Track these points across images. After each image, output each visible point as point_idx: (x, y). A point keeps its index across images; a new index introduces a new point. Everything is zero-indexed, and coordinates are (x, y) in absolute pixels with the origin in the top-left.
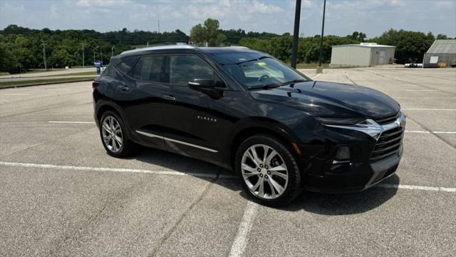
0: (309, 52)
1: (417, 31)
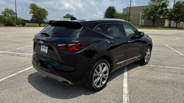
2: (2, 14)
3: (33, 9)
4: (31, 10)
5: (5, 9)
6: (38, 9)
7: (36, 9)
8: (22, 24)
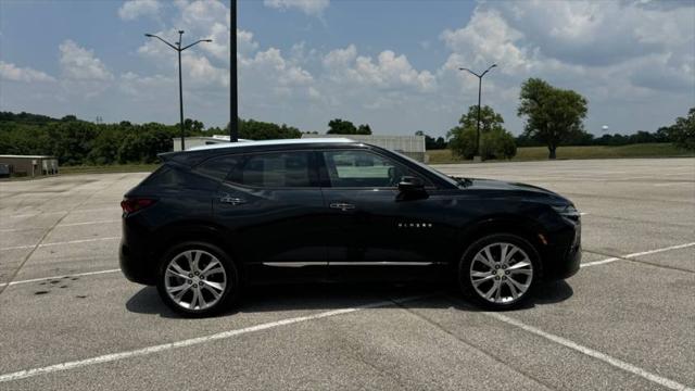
0: (123, 147)
1: (269, 122)
2: (461, 126)
3: (533, 97)
4: (526, 104)
5: (471, 108)
6: (548, 95)
7: (541, 96)
8: (506, 153)
